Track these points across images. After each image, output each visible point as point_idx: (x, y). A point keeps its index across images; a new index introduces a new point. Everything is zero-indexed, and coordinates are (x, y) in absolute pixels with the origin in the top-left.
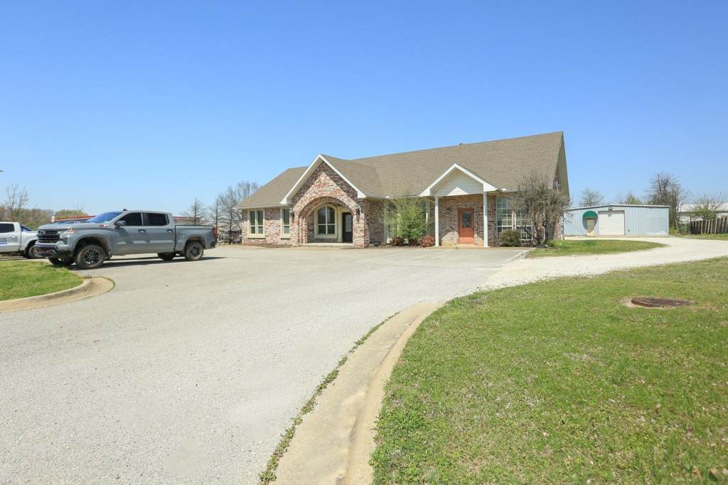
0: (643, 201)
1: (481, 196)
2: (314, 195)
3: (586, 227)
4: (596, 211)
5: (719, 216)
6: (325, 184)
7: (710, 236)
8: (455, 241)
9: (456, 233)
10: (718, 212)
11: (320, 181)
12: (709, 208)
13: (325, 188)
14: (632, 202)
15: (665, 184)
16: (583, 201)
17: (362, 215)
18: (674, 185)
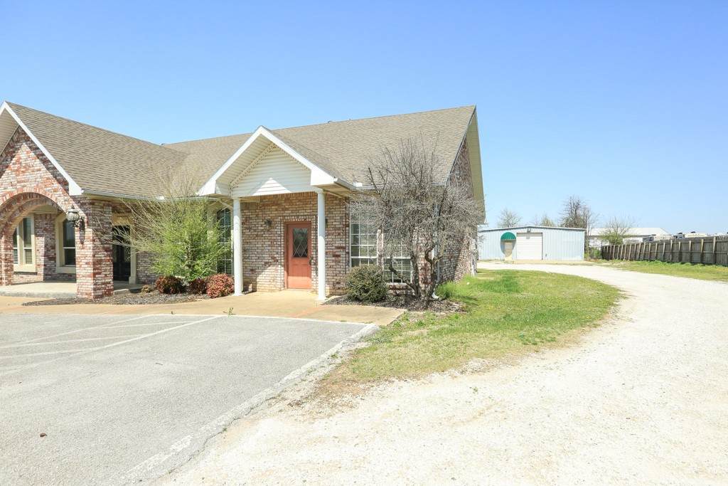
0: (556, 223)
1: (312, 196)
2: (10, 189)
3: (504, 251)
4: (514, 232)
5: (625, 241)
6: (27, 167)
7: (622, 263)
8: (279, 284)
9: (281, 269)
10: (624, 237)
11: (18, 162)
12: (619, 232)
13: (28, 175)
14: (547, 225)
15: (577, 206)
16: (502, 222)
17: (89, 232)
18: (585, 209)
